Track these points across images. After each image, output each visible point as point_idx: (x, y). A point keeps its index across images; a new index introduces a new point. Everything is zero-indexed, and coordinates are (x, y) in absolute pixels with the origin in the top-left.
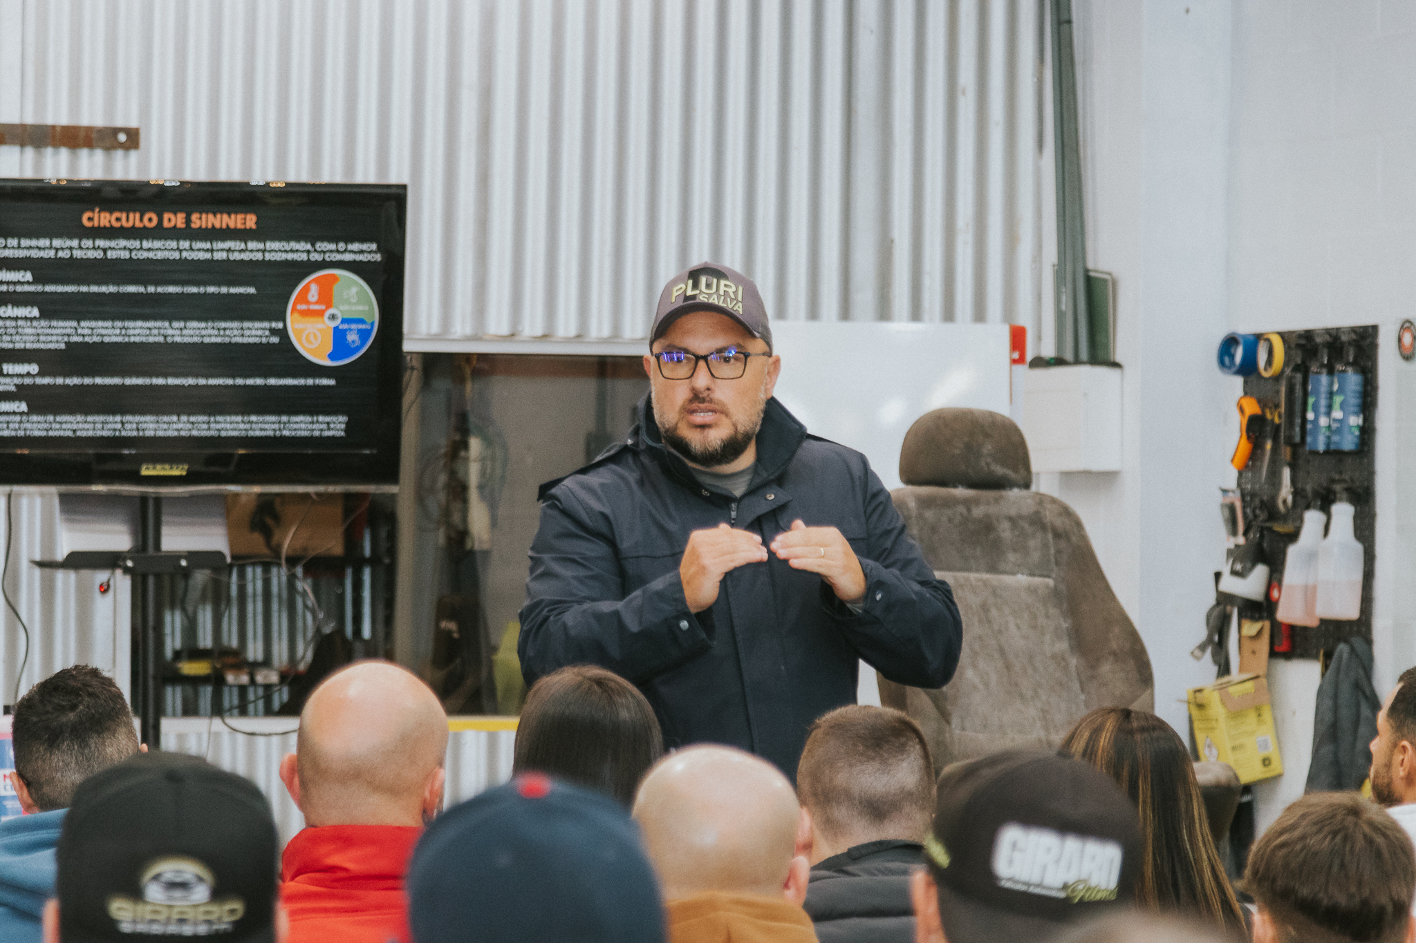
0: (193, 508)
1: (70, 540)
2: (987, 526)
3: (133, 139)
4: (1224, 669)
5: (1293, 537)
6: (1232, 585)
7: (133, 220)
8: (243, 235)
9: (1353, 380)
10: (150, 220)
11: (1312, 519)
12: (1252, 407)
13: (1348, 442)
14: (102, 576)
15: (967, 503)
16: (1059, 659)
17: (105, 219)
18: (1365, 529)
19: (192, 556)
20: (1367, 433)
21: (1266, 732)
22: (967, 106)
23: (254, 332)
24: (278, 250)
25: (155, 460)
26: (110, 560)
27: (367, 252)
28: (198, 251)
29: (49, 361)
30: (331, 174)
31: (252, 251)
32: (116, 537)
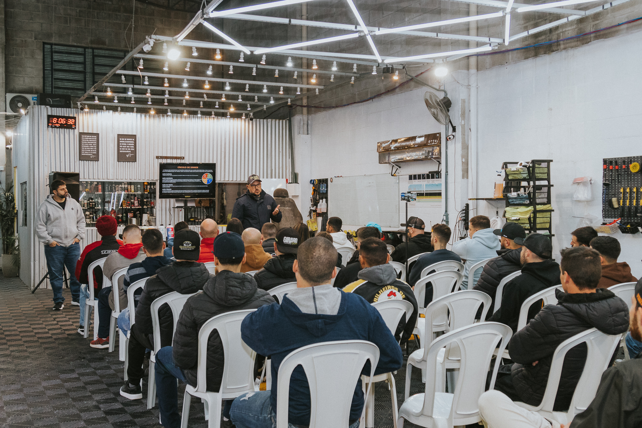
0: (191, 201)
1: (177, 205)
2: (284, 202)
3: (184, 158)
4: (311, 218)
5: (319, 203)
6: (312, 208)
7: (184, 167)
8: (197, 169)
9: (325, 185)
10: (186, 167)
11: (321, 201)
12: (314, 188)
13: (325, 192)
14: (181, 209)
15: (281, 199)
16: (292, 217)
17: (180, 167)
18: (327, 202)
19: (191, 206)
20: (327, 191)
21: (316, 225)
22: (281, 154)
23: (198, 180)
24: (201, 171)
25: (187, 195)
26: (181, 207)
27: (211, 171)
28: (191, 171)
29: (174, 184)
30: (207, 162)
31: (198, 171)
32: (182, 204)
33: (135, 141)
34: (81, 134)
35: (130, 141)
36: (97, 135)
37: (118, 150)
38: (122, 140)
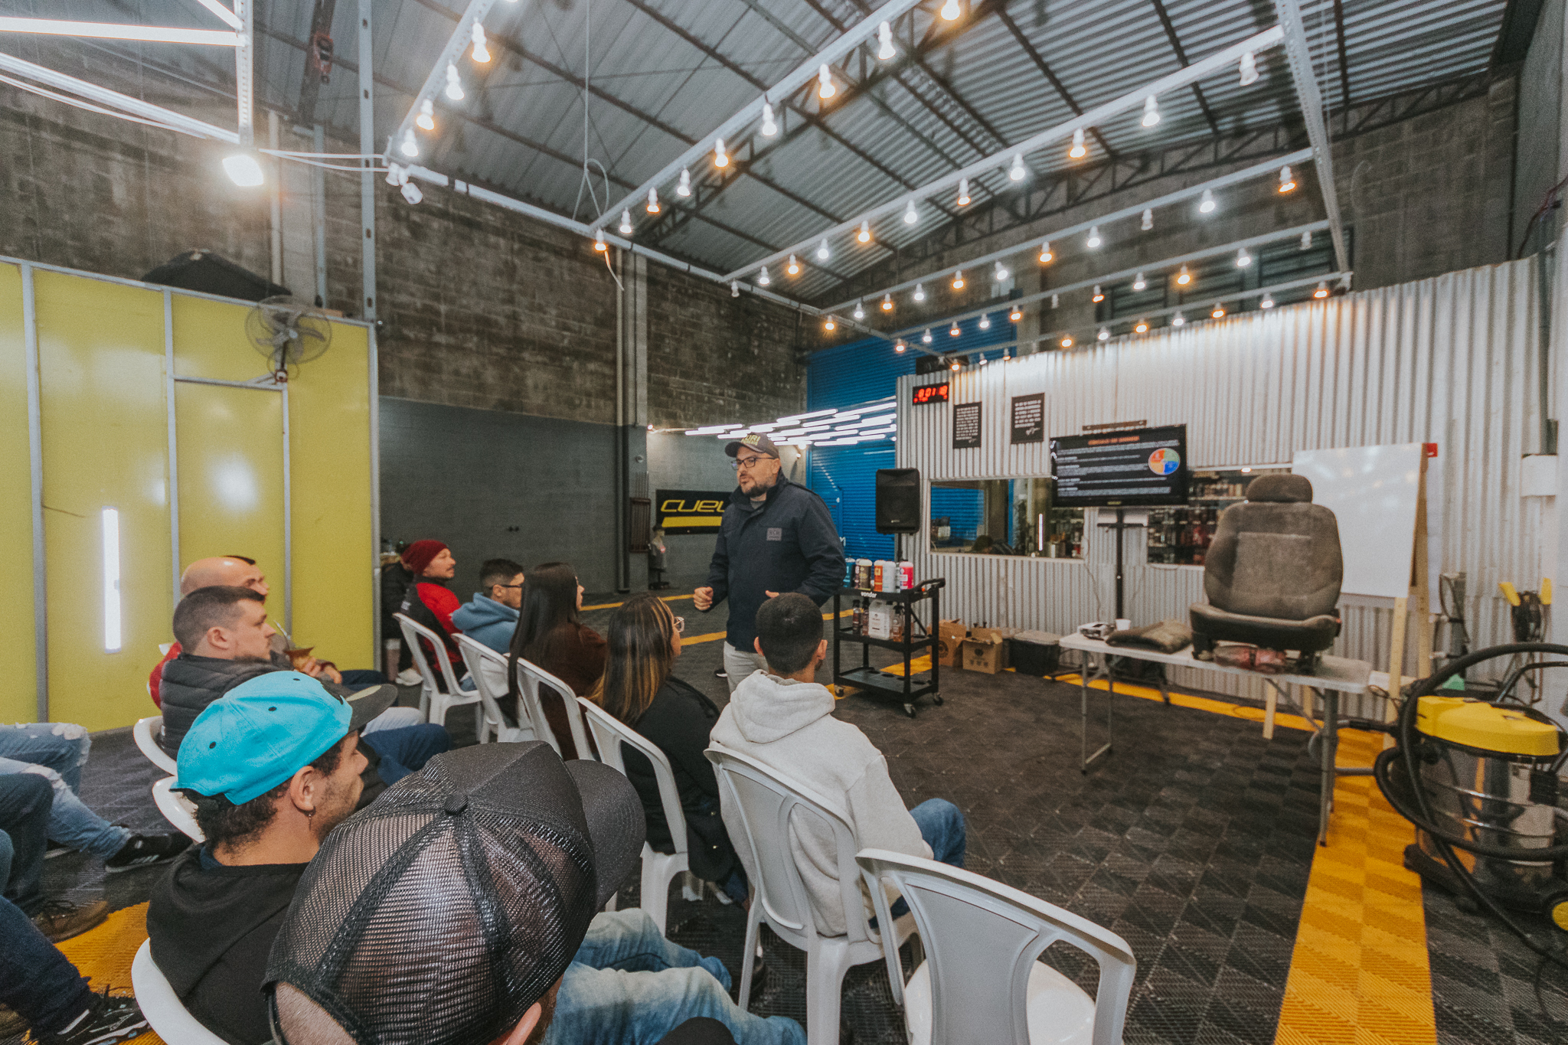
2: (1279, 516)
3: (1145, 423)
7: (1102, 442)
8: (1135, 442)
10: (1107, 441)
16: (1299, 567)
17: (1094, 442)
23: (1140, 467)
24: (1146, 445)
25: (1112, 500)
27: (1175, 443)
28: (1122, 448)
31: (1138, 446)
32: (1112, 519)
33: (1042, 405)
34: (956, 407)
35: (1034, 405)
36: (979, 404)
37: (1013, 424)
38: (1019, 407)
